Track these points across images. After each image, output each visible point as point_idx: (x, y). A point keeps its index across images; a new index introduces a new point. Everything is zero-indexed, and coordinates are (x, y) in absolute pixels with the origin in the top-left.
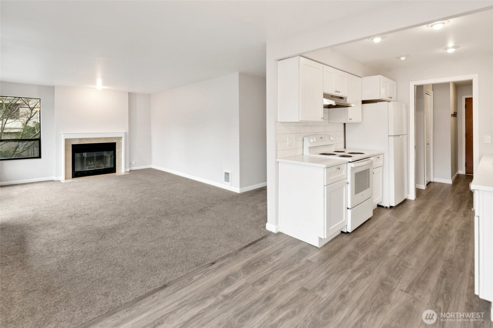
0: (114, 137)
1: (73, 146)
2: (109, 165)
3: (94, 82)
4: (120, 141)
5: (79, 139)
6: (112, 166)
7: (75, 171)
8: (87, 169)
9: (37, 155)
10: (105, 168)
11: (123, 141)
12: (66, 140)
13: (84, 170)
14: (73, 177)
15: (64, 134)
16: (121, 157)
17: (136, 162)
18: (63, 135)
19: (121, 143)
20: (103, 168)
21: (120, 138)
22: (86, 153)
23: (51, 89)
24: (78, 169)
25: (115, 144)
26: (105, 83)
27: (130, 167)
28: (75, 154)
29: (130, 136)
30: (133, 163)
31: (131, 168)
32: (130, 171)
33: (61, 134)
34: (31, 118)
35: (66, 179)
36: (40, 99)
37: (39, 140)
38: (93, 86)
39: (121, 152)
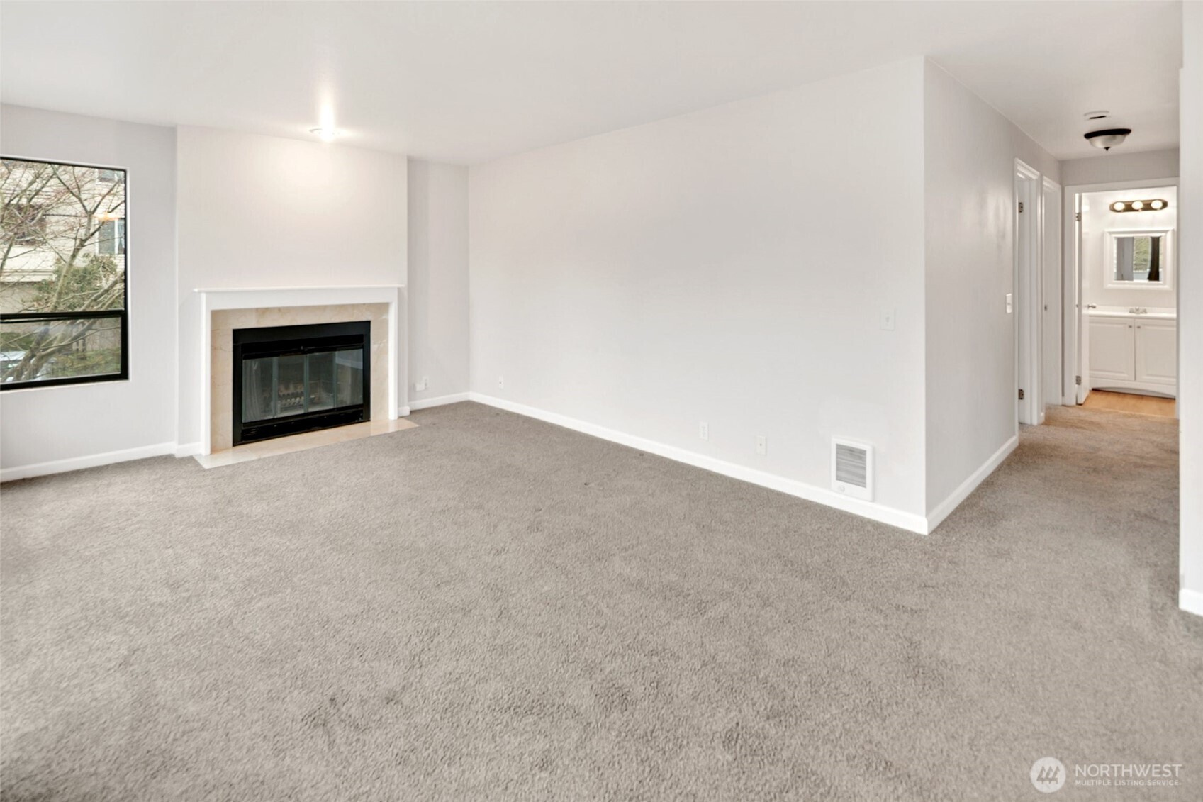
0: (364, 304)
1: (237, 334)
2: (347, 397)
3: (308, 113)
4: (384, 317)
5: (257, 310)
6: (360, 401)
7: (243, 421)
8: (279, 412)
9: (115, 369)
10: (336, 407)
11: (392, 317)
12: (216, 316)
13: (271, 417)
14: (236, 443)
15: (207, 293)
16: (387, 370)
17: (426, 385)
18: (204, 296)
19: (386, 322)
20: (331, 407)
21: (384, 307)
22: (275, 359)
23: (167, 135)
24: (253, 414)
25: (367, 324)
26: (347, 116)
27: (410, 399)
28: (244, 361)
29: (410, 297)
30: (420, 387)
31: (412, 403)
32: (412, 412)
33: (200, 292)
34: (85, 240)
35: (214, 449)
36: (125, 171)
37: (123, 315)
38: (306, 129)
39: (384, 351)
